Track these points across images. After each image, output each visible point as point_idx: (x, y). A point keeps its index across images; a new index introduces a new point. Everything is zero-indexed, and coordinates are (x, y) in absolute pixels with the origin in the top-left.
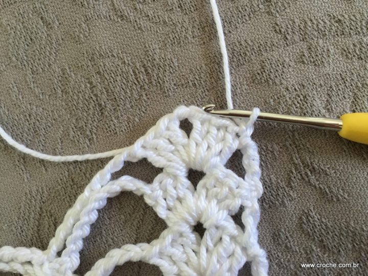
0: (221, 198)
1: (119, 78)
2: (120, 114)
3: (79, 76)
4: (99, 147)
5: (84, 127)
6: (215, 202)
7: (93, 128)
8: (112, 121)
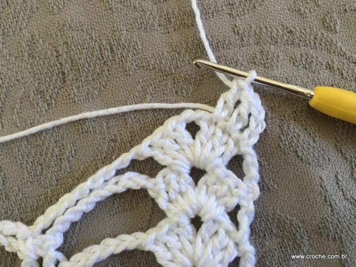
0: (221, 195)
1: (85, 51)
2: (81, 84)
3: (47, 44)
4: (56, 112)
5: (45, 92)
6: (215, 198)
7: (54, 94)
8: (72, 89)
